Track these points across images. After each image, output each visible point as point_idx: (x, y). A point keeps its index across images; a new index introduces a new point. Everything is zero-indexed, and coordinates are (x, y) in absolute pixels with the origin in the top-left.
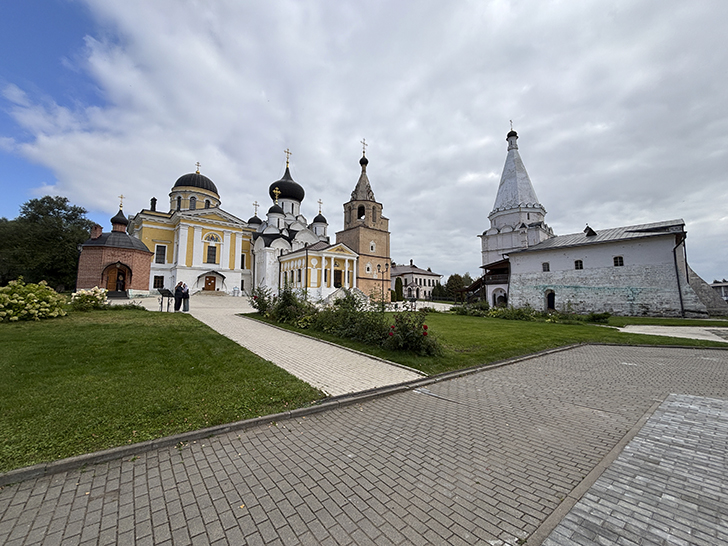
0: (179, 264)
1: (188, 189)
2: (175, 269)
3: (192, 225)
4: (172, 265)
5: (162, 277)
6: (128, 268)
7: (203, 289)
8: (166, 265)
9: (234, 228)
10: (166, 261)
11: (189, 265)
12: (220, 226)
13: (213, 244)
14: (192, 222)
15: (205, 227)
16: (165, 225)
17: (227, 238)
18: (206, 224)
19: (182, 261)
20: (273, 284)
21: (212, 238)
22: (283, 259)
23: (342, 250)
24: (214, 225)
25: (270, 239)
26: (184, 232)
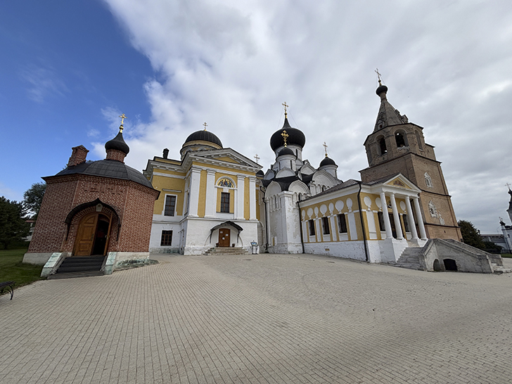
0: (190, 214)
1: (198, 143)
2: (185, 220)
3: (205, 168)
4: (182, 217)
5: (171, 232)
6: (113, 210)
7: (218, 245)
8: (176, 218)
9: (247, 172)
10: (176, 213)
11: (202, 216)
12: (233, 169)
13: (226, 190)
14: (204, 164)
15: (218, 171)
16: (176, 172)
17: (241, 183)
18: (219, 167)
19: (193, 212)
20: (295, 236)
21: (225, 184)
22: (303, 205)
23: (400, 184)
24: (226, 168)
25: (285, 183)
26: (196, 177)
